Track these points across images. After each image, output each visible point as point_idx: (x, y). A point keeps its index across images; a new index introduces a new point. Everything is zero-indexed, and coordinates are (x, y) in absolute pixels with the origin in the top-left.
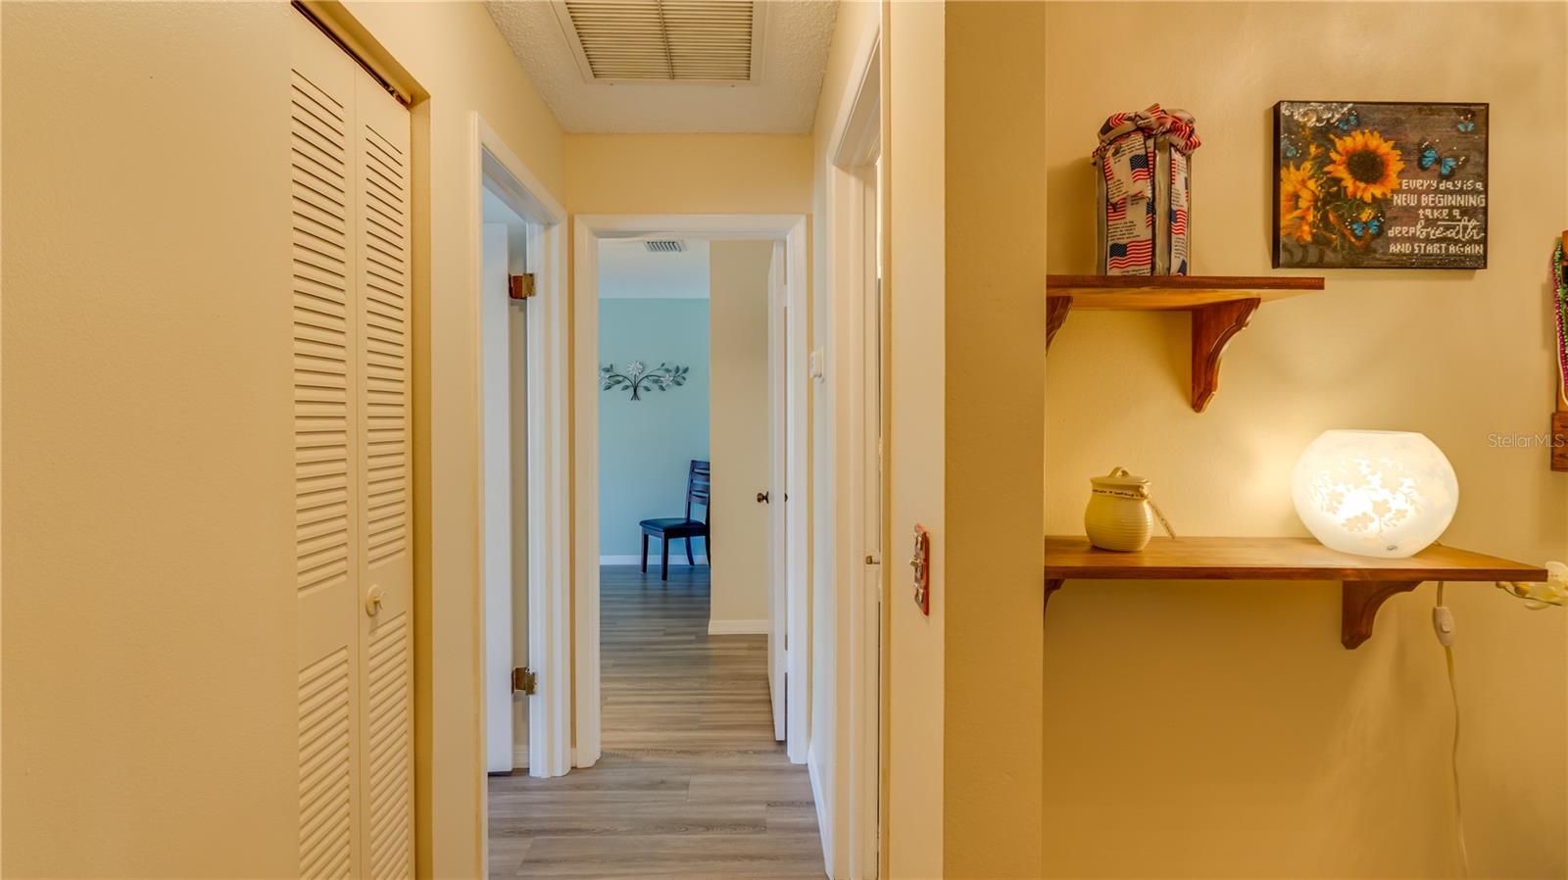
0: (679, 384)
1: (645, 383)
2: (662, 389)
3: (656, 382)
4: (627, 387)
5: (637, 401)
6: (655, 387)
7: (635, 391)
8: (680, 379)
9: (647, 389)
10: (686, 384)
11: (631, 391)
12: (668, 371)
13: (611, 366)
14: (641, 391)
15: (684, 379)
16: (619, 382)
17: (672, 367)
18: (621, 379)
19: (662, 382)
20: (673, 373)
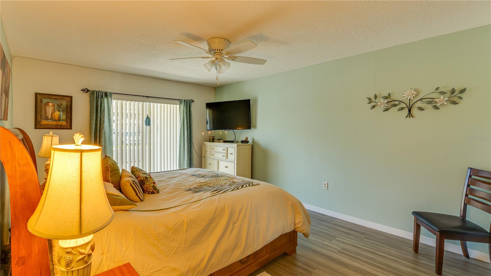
0: (455, 103)
1: (419, 104)
2: (436, 108)
3: (430, 103)
4: (402, 109)
5: (411, 118)
6: (430, 106)
7: (410, 111)
8: (456, 99)
9: (421, 109)
10: (462, 104)
11: (406, 111)
12: (443, 93)
13: (389, 94)
14: (415, 111)
15: (461, 98)
16: (396, 105)
17: (448, 89)
18: (397, 103)
19: (436, 102)
20: (448, 94)
